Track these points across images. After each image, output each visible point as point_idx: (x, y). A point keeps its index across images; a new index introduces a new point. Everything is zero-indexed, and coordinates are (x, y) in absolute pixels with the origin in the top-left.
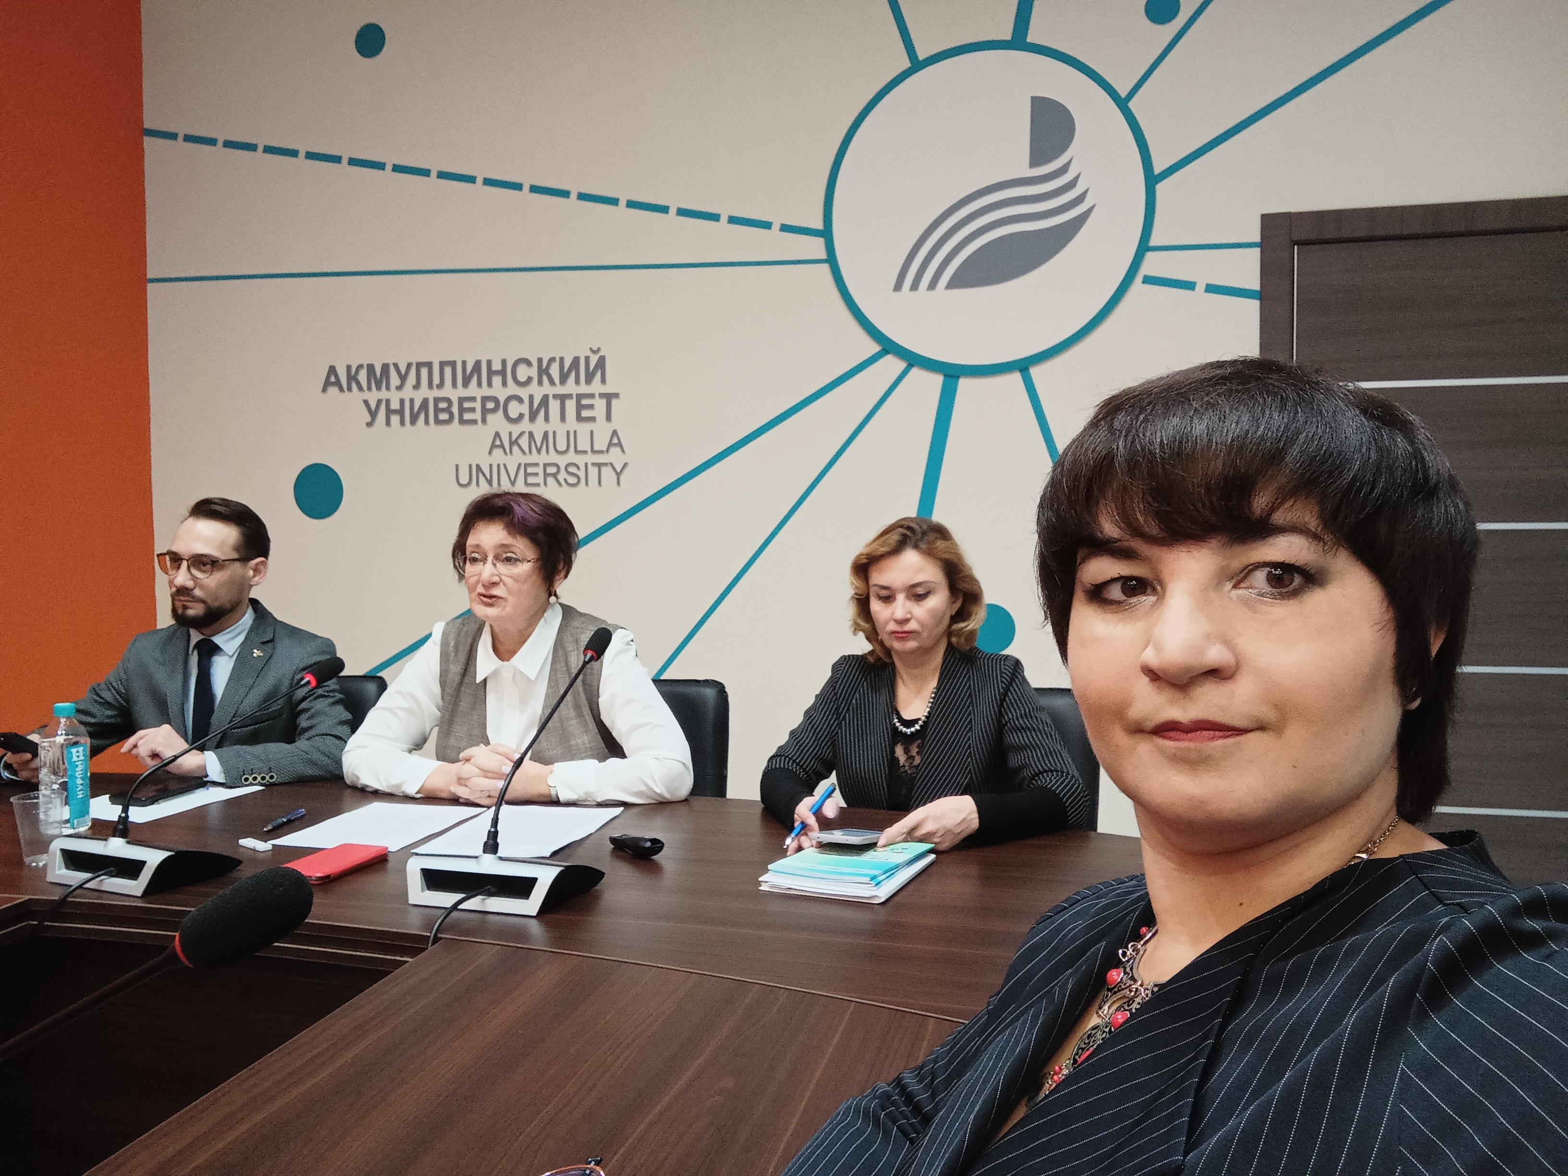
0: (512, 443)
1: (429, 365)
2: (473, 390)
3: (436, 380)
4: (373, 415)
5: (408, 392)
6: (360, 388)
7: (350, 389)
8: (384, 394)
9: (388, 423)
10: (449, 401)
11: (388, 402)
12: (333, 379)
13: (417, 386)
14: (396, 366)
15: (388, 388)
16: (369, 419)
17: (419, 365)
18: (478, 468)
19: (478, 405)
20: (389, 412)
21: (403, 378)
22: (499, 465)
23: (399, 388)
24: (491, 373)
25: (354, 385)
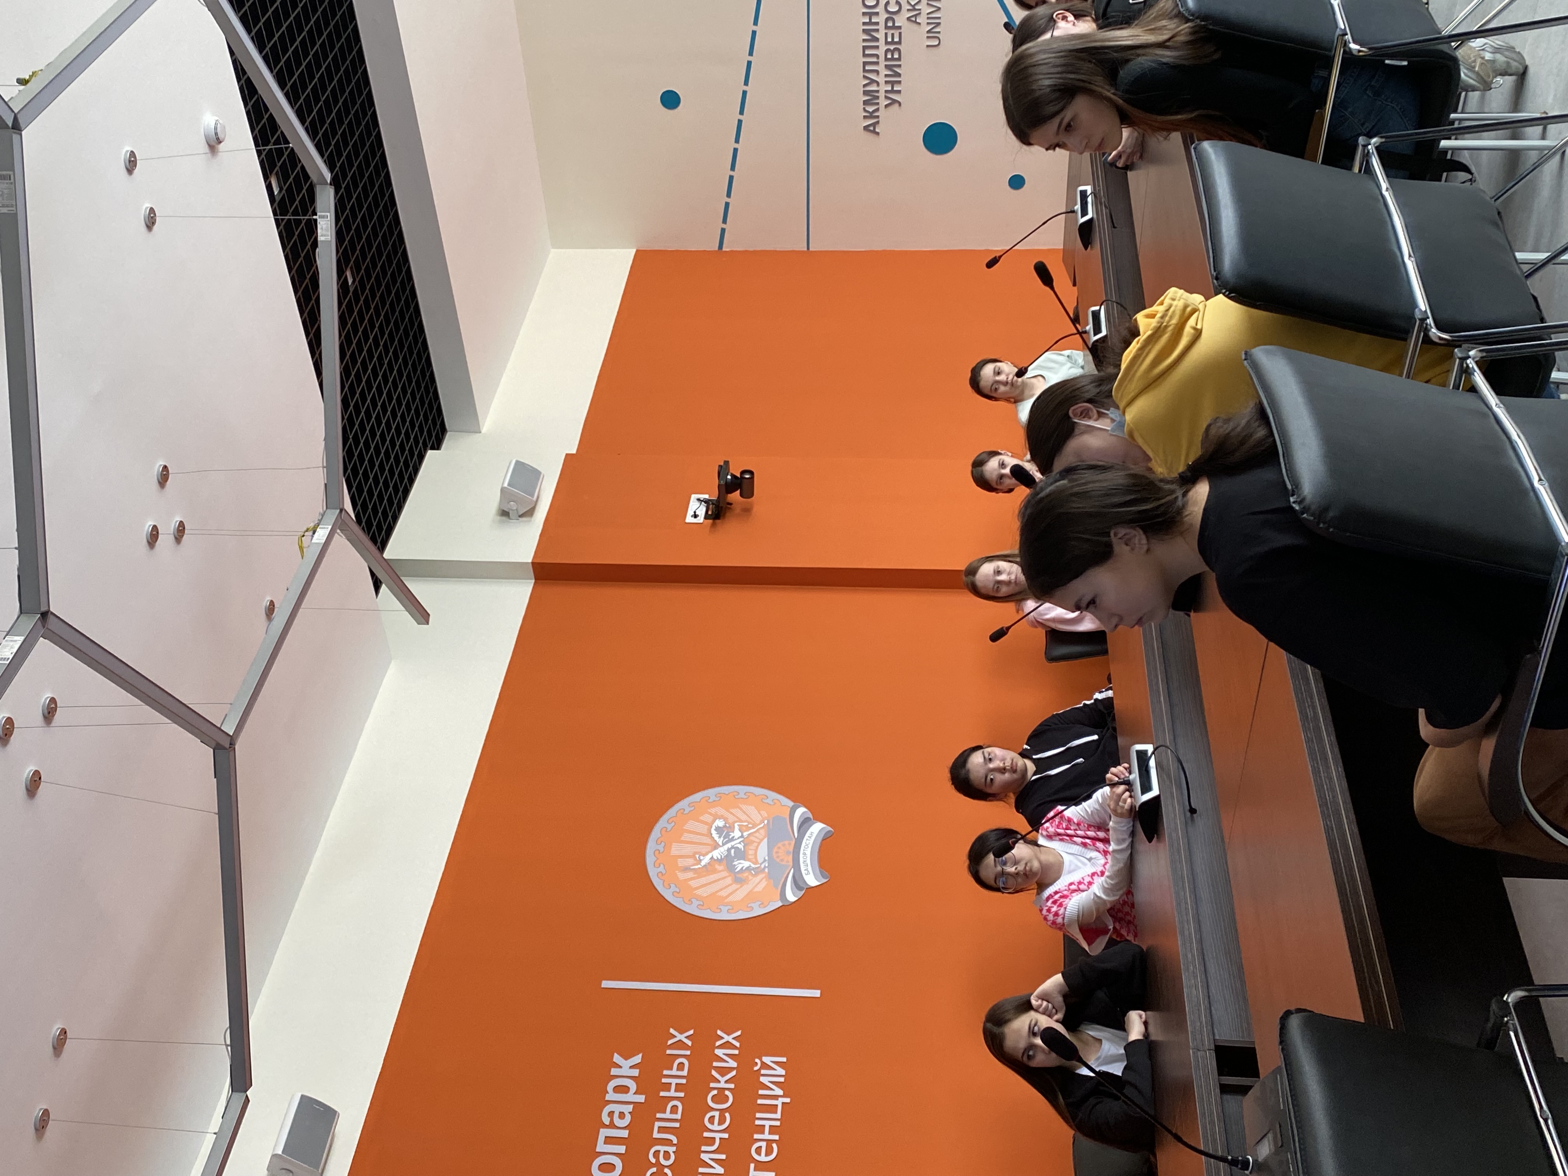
0: (915, 10)
1: (865, 64)
2: (880, 35)
3: (874, 60)
4: (894, 101)
5: (881, 79)
6: (877, 110)
7: (878, 117)
8: (882, 95)
9: (899, 92)
10: (887, 51)
11: (886, 91)
12: (872, 128)
13: (877, 72)
14: (865, 86)
15: (878, 91)
16: (897, 105)
17: (865, 71)
18: (928, 32)
19: (890, 32)
20: (892, 91)
21: (873, 81)
22: (928, 18)
23: (878, 84)
24: (870, 23)
25: (876, 114)
